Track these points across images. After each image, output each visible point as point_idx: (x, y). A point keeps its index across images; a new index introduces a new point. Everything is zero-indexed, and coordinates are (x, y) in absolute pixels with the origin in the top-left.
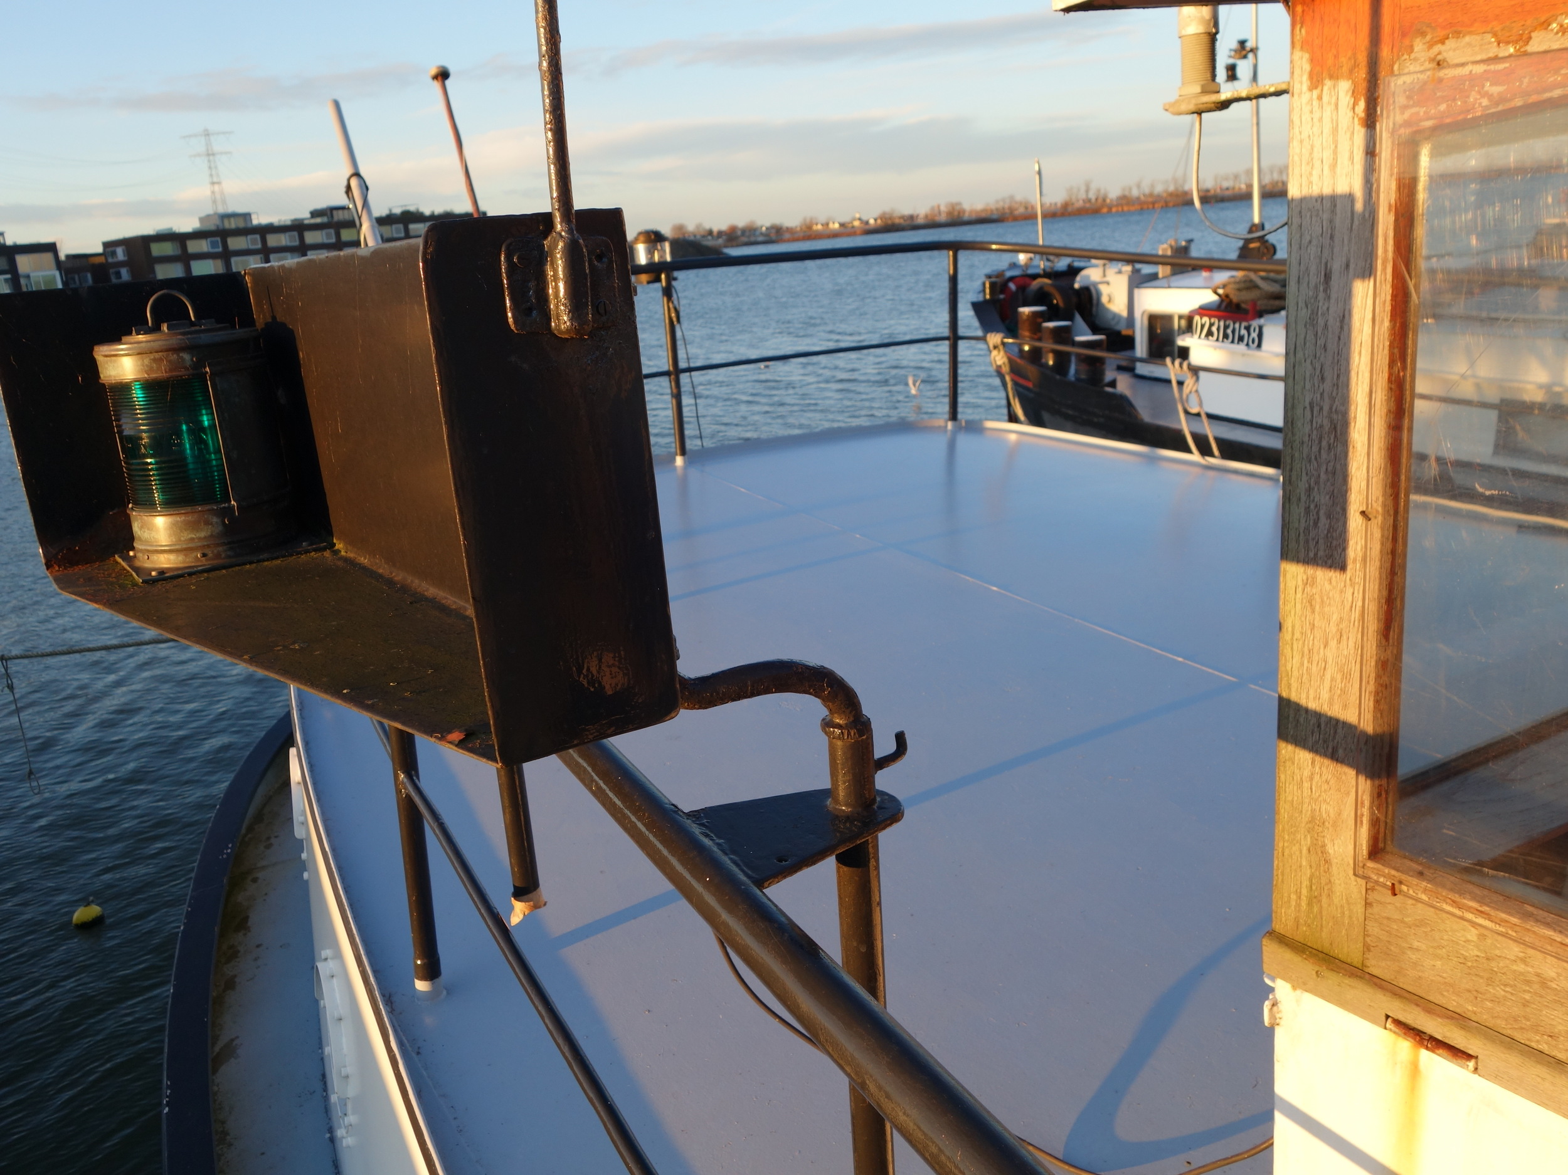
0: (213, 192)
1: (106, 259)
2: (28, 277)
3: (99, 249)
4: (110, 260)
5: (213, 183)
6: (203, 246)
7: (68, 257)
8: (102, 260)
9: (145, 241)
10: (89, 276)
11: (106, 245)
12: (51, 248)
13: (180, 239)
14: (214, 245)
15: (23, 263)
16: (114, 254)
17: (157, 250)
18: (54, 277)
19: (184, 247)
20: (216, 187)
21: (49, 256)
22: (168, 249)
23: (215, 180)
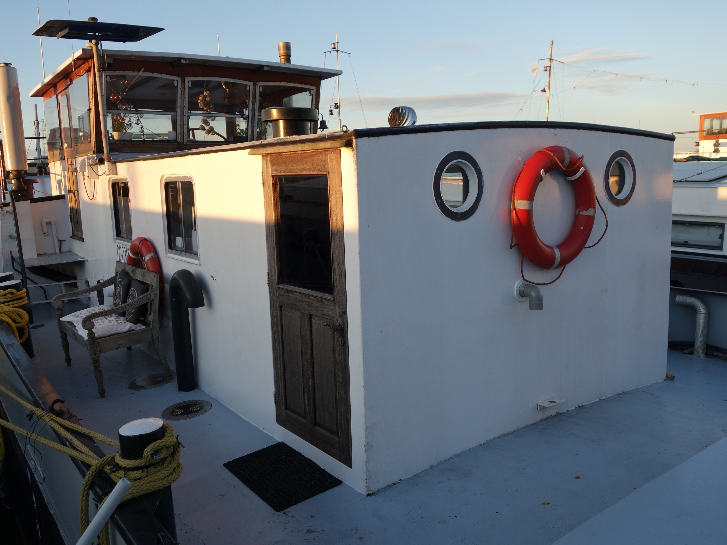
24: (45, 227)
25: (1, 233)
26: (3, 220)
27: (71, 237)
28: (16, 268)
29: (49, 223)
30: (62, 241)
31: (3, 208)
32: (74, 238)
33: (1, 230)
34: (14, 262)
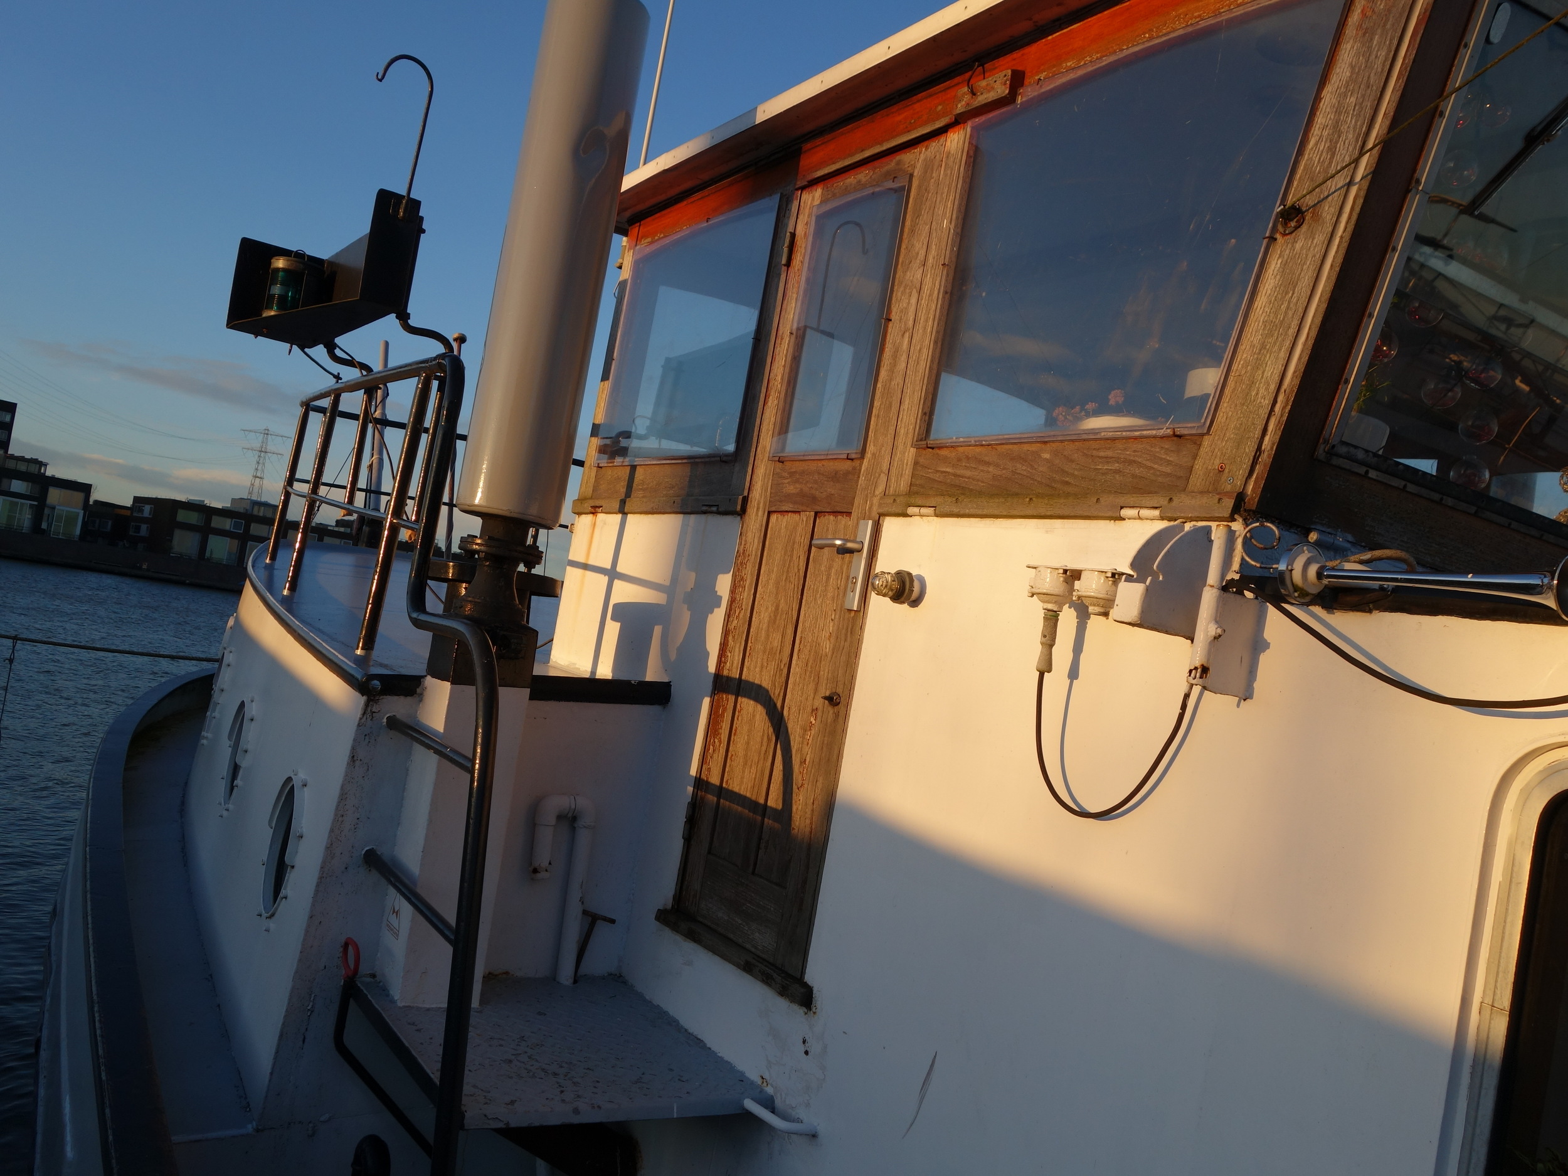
0: (252, 485)
1: (132, 513)
2: (53, 508)
3: (128, 503)
4: (135, 514)
5: (256, 477)
6: (227, 524)
7: (96, 502)
8: (128, 513)
9: (175, 505)
10: (110, 523)
11: (137, 500)
12: (86, 489)
13: (207, 512)
14: (236, 526)
15: (54, 495)
16: (141, 510)
17: (182, 516)
18: (78, 514)
19: (208, 520)
20: (258, 480)
21: (80, 496)
22: (193, 518)
23: (259, 474)
24: (546, 836)
25: (332, 831)
26: (358, 763)
27: (663, 917)
28: (349, 1040)
29: (570, 820)
30: (599, 923)
31: (376, 702)
32: (675, 928)
33: (336, 815)
34: (352, 1005)
